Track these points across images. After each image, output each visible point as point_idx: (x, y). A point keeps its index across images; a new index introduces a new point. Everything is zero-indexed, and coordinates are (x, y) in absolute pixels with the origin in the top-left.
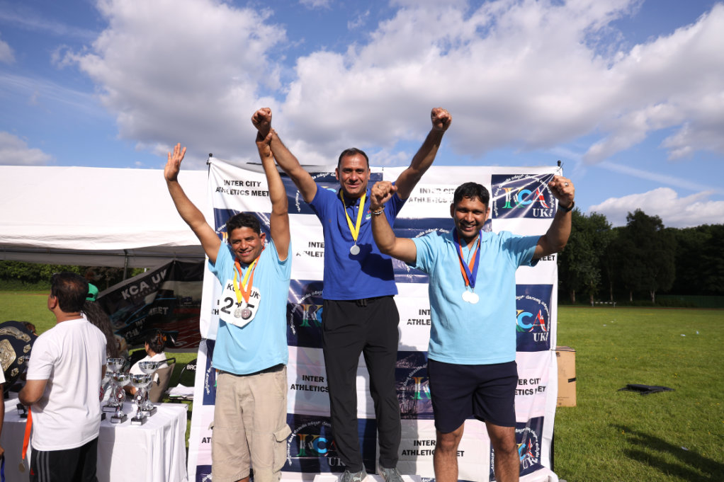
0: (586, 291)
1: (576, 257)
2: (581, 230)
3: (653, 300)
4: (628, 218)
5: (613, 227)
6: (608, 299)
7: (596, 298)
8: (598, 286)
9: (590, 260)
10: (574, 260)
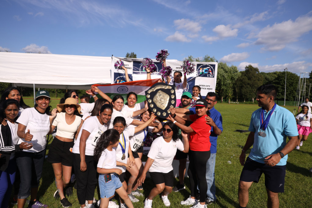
0: (227, 97)
1: (224, 83)
2: (227, 72)
3: (253, 102)
4: (245, 68)
5: (239, 71)
6: (236, 101)
7: (231, 100)
8: (232, 95)
9: (229, 85)
10: (223, 85)
